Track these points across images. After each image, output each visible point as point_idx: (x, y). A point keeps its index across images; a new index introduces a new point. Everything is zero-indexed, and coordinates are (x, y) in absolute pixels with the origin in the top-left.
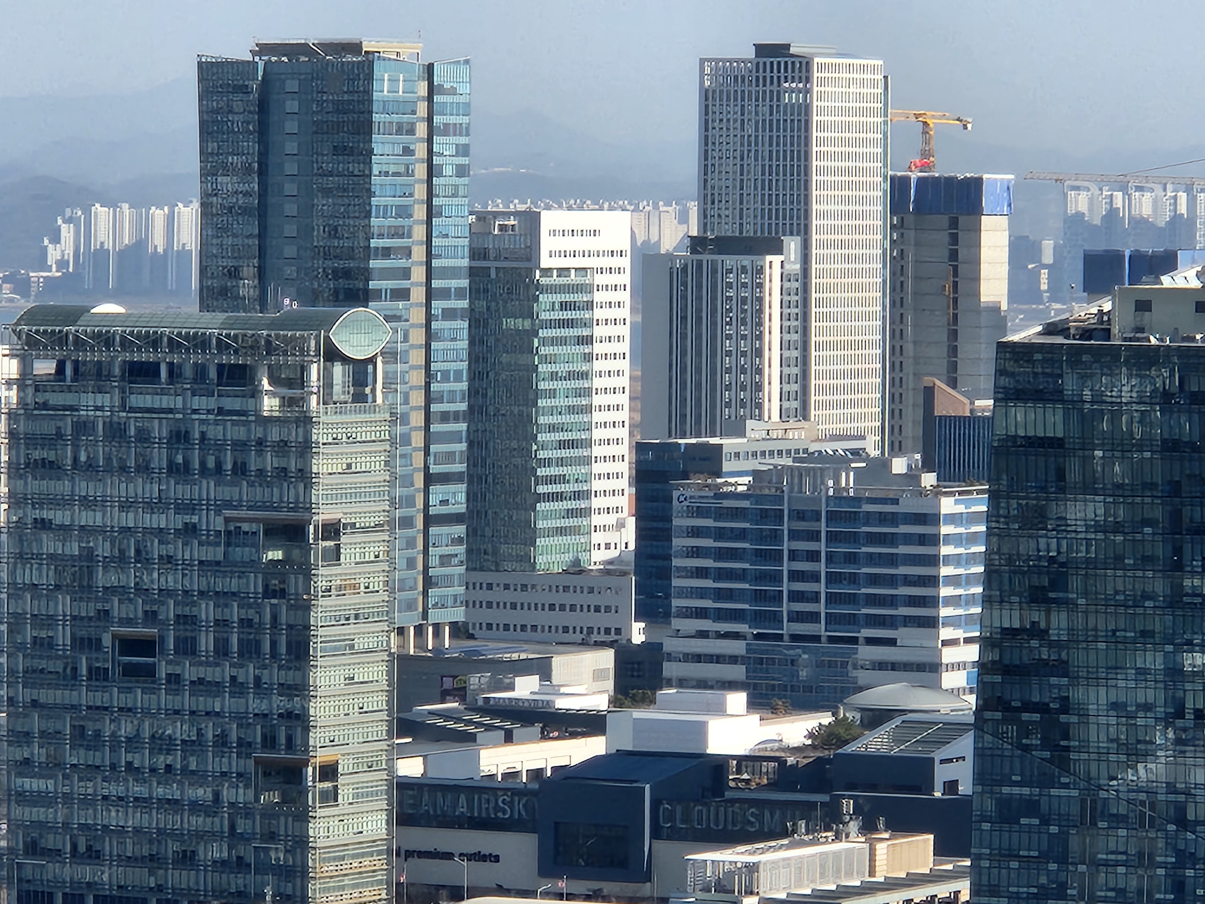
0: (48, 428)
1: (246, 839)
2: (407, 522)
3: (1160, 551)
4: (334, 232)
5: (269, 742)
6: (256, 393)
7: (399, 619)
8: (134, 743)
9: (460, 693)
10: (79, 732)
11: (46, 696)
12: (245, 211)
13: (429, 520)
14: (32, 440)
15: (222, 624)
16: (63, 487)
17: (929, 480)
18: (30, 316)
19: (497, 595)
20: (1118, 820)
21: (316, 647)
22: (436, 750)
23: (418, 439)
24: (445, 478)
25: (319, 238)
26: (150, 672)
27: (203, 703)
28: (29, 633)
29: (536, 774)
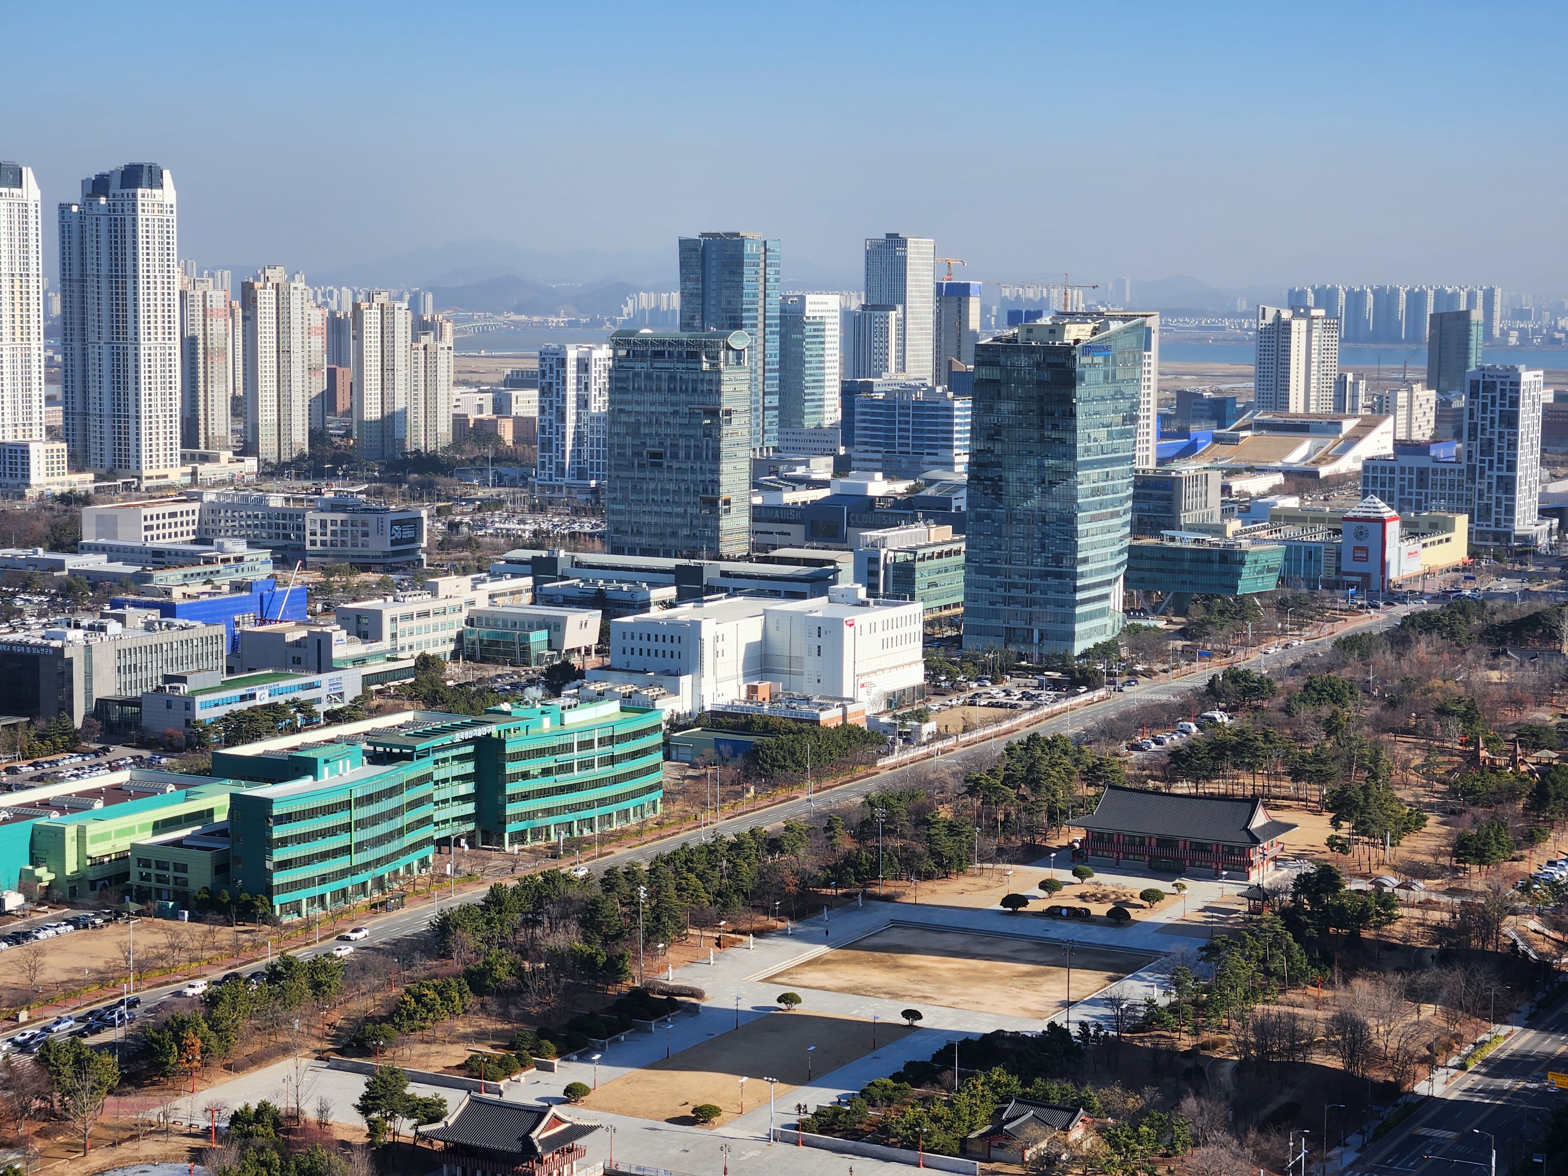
0: (624, 375)
1: (696, 527)
2: (756, 410)
3: (1035, 421)
4: (729, 303)
5: (705, 491)
6: (701, 362)
7: (753, 445)
8: (654, 491)
9: (776, 473)
10: (634, 487)
11: (622, 474)
12: (697, 295)
13: (764, 409)
14: (617, 380)
15: (687, 447)
16: (628, 397)
17: (950, 395)
18: (617, 334)
19: (790, 436)
20: (1020, 521)
21: (723, 454)
22: (766, 494)
23: (761, 379)
24: (771, 393)
25: (724, 305)
26: (661, 465)
27: (680, 477)
28: (616, 451)
29: (804, 503)
